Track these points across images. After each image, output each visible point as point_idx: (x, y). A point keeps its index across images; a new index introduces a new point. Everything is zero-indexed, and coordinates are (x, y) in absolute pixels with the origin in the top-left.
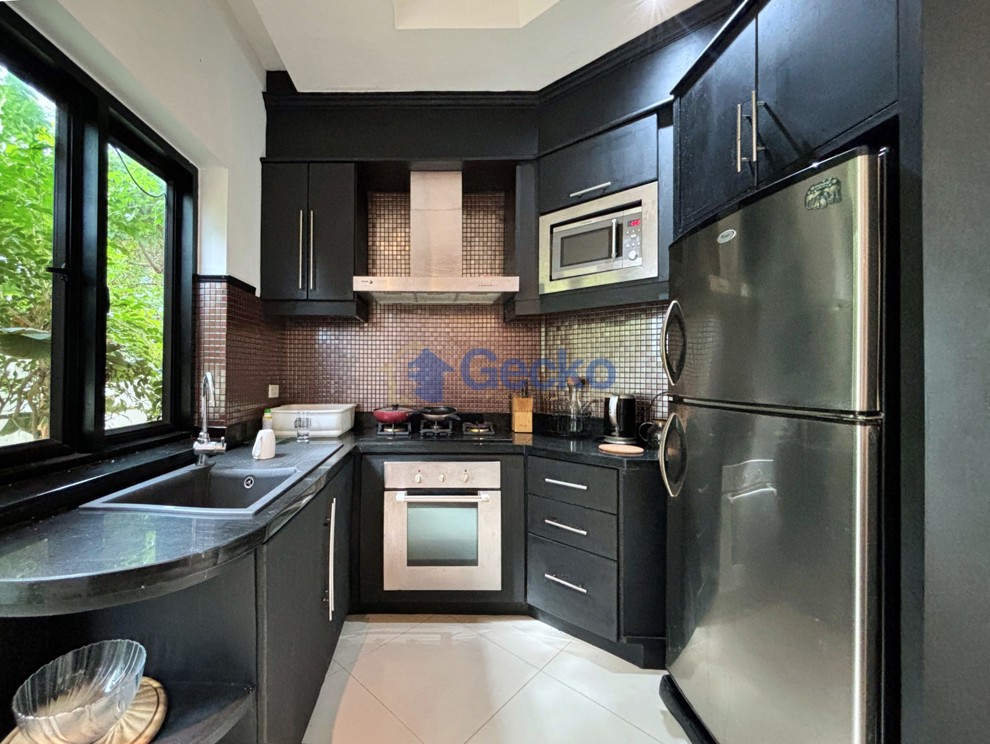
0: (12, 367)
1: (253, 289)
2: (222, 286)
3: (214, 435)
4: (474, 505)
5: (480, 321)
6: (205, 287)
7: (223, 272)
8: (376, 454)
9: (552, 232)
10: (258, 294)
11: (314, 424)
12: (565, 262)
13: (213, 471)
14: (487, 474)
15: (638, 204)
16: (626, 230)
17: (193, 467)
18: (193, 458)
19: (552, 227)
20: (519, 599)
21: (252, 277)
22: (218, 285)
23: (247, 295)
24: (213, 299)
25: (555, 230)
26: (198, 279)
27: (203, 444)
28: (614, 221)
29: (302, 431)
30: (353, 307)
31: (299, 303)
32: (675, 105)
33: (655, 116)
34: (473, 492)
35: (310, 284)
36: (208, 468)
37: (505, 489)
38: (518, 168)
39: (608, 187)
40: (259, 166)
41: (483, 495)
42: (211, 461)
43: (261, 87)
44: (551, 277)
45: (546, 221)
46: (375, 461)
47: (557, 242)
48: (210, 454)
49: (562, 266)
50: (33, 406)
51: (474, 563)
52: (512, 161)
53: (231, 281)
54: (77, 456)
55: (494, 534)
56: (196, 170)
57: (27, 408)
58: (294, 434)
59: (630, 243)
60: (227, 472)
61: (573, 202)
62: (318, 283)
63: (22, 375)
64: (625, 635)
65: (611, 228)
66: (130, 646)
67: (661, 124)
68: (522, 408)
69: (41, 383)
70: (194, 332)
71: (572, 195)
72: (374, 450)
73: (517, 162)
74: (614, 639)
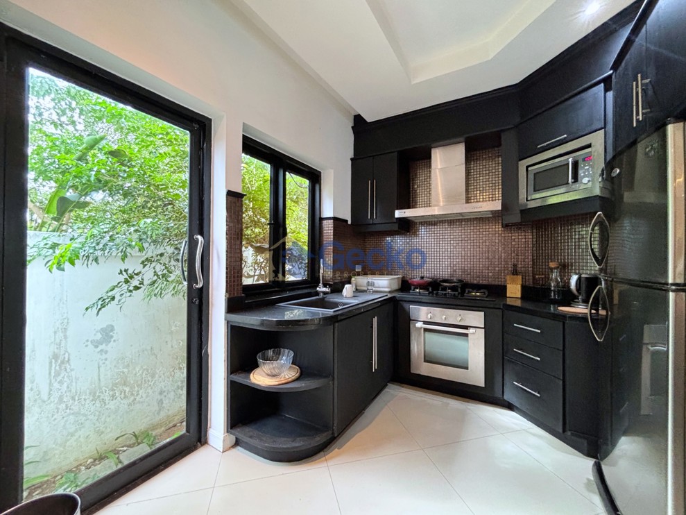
0: (259, 258)
1: (347, 221)
2: (331, 222)
3: (325, 286)
4: (466, 335)
5: (484, 227)
6: (325, 222)
7: (332, 216)
8: (405, 301)
9: (527, 170)
10: (349, 223)
11: (376, 285)
12: (537, 188)
13: (326, 299)
14: (476, 319)
15: (589, 146)
16: (581, 165)
17: (317, 297)
18: (317, 294)
19: (527, 167)
20: (498, 394)
21: (347, 215)
22: (330, 221)
23: (344, 223)
24: (328, 227)
25: (529, 169)
26: (321, 219)
27: (321, 289)
28: (570, 160)
29: (370, 288)
30: (397, 225)
31: (369, 226)
32: (613, 77)
33: (602, 84)
34: (466, 327)
35: (374, 216)
36: (323, 298)
37: (488, 329)
38: (502, 134)
39: (565, 138)
40: (350, 162)
41: (471, 331)
42: (325, 296)
43: (351, 124)
44: (527, 198)
45: (523, 164)
46: (405, 305)
47: (531, 177)
48: (325, 293)
49: (535, 191)
50: (265, 272)
51: (467, 368)
52: (498, 131)
53: (335, 219)
54: (277, 289)
55: (479, 354)
56: (320, 172)
57: (263, 273)
58: (365, 289)
59: (584, 173)
60: (331, 300)
61: (539, 151)
62: (378, 215)
63: (262, 260)
64: (570, 430)
65: (568, 164)
66: (289, 352)
67: (607, 90)
68: (513, 282)
69: (266, 263)
70: (320, 242)
71: (539, 147)
72: (405, 299)
73: (502, 131)
74: (561, 431)
